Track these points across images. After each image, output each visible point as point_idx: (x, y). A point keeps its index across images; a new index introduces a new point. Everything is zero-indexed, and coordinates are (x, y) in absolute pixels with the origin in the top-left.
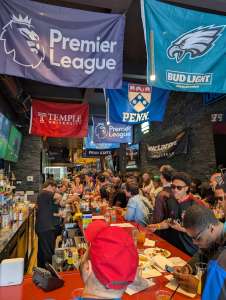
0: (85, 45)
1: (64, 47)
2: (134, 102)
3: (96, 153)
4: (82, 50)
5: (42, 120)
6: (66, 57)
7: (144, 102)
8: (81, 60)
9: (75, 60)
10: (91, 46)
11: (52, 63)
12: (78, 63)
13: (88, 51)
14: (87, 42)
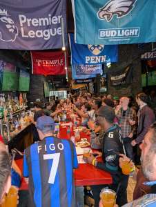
0: (42, 21)
1: (29, 25)
2: (92, 48)
3: (81, 81)
4: (40, 25)
6: (32, 31)
7: (100, 48)
8: (41, 31)
9: (38, 31)
10: (46, 21)
11: (23, 36)
12: (39, 34)
13: (44, 24)
14: (42, 19)
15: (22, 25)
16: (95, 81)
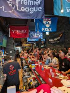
0: (29, 2)
1: (22, 3)
2: (46, 24)
3: (31, 42)
4: (28, 4)
5: (13, 33)
6: (23, 7)
7: (49, 24)
8: (28, 8)
9: (26, 8)
10: (32, 2)
11: (18, 10)
12: (27, 9)
13: (31, 4)
14: (30, 1)
15: (17, 3)
16: (37, 42)
